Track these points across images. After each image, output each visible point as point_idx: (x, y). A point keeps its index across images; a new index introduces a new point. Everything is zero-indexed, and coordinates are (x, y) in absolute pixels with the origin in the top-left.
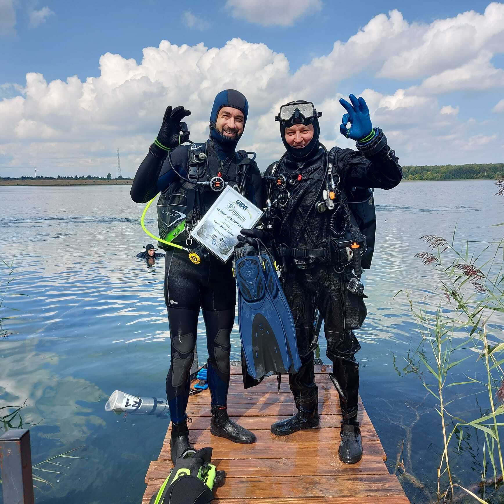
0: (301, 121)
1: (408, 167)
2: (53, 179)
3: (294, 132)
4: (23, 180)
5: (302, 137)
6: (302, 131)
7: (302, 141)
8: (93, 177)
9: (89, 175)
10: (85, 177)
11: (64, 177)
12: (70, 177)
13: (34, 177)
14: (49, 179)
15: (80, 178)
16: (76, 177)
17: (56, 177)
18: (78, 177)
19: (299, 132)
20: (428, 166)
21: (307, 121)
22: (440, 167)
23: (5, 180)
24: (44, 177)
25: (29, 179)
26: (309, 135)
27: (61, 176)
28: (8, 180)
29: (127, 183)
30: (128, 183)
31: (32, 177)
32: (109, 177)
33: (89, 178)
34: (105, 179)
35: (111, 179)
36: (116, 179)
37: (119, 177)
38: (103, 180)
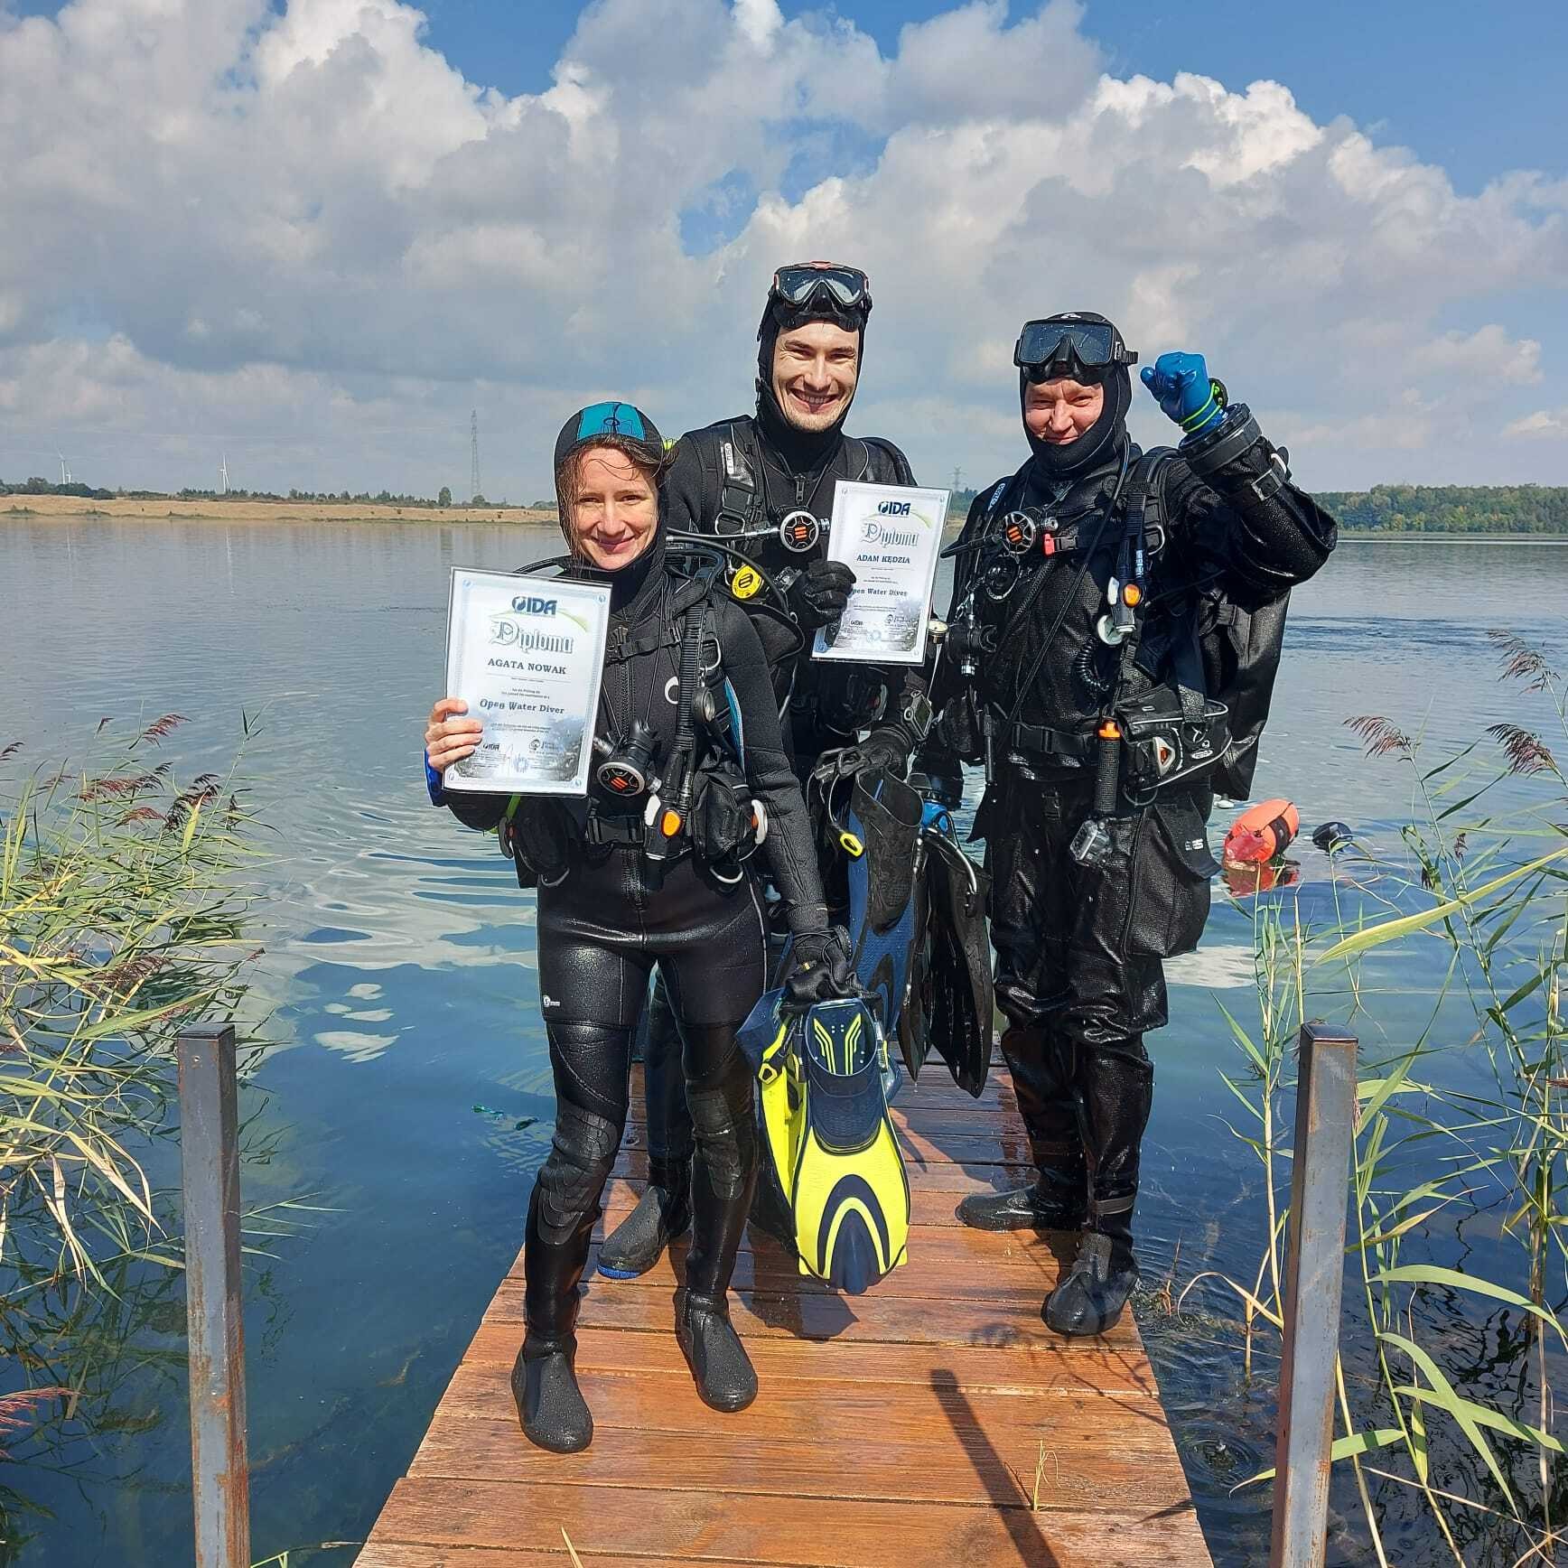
1: (1393, 490)
3: (1051, 402)
4: (186, 500)
5: (1071, 417)
6: (1074, 398)
7: (1070, 427)
8: (397, 497)
9: (384, 492)
10: (372, 496)
11: (310, 493)
12: (327, 495)
13: (220, 491)
15: (358, 497)
16: (346, 496)
17: (286, 496)
18: (352, 497)
19: (1065, 401)
20: (1458, 486)
22: (1497, 491)
23: (132, 499)
24: (250, 493)
25: (207, 496)
26: (1091, 411)
27: (301, 490)
28: (144, 499)
29: (497, 519)
30: (501, 519)
31: (213, 492)
32: (444, 500)
33: (384, 499)
34: (431, 505)
35: (449, 505)
36: (466, 506)
37: (475, 499)
38: (425, 507)
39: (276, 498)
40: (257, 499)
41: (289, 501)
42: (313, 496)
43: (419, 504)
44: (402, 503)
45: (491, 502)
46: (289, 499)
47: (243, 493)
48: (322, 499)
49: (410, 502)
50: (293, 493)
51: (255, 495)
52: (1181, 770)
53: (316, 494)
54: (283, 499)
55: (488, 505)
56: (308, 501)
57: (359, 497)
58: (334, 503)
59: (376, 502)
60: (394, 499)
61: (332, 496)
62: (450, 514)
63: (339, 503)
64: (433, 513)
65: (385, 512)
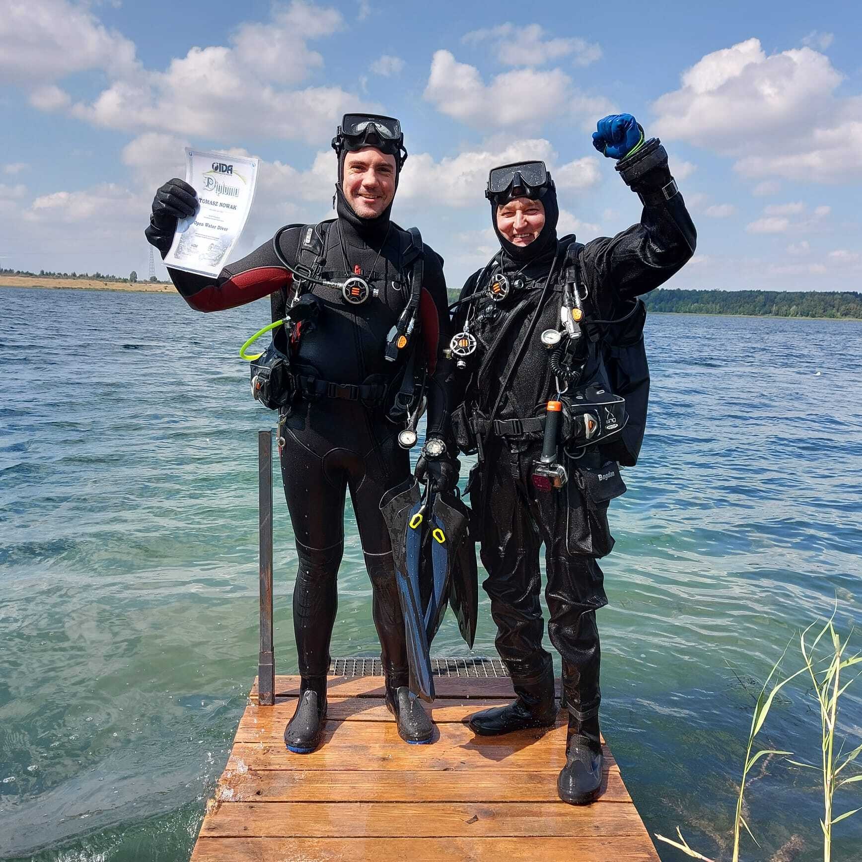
0: (524, 193)
5: (526, 221)
6: (527, 210)
7: (526, 228)
8: (105, 276)
9: (97, 273)
10: (90, 275)
11: (52, 273)
12: (63, 273)
14: (23, 275)
16: (74, 275)
17: (38, 273)
18: (78, 276)
19: (521, 211)
21: (536, 192)
24: (15, 271)
26: (538, 218)
27: (47, 271)
30: (166, 290)
32: (134, 278)
33: (98, 276)
34: (125, 281)
35: (136, 281)
36: (146, 282)
37: (151, 278)
38: (122, 282)
39: (31, 275)
40: (20, 275)
41: (39, 276)
42: (54, 274)
43: (118, 280)
44: (108, 279)
45: (161, 280)
46: (40, 275)
47: (11, 271)
48: (60, 276)
49: (113, 279)
50: (42, 272)
51: (19, 272)
52: (600, 436)
53: (56, 273)
54: (36, 275)
55: (159, 282)
56: (51, 276)
57: (82, 275)
58: (67, 278)
59: (92, 278)
60: (103, 277)
61: (65, 274)
62: (136, 287)
63: (70, 278)
64: (127, 286)
65: (99, 285)
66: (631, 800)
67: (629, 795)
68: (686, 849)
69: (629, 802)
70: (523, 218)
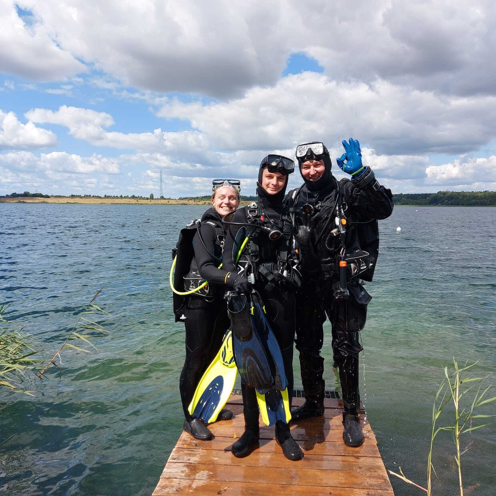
0: (313, 157)
2: (99, 197)
3: (308, 167)
4: (72, 198)
5: (315, 171)
6: (316, 166)
7: (316, 174)
8: (137, 196)
9: (133, 195)
10: (129, 197)
12: (116, 196)
13: (83, 195)
14: (96, 198)
15: (125, 197)
16: (121, 196)
17: (103, 196)
18: (123, 197)
19: (313, 166)
21: (318, 157)
23: (56, 198)
24: (92, 196)
25: (79, 197)
26: (321, 168)
27: (107, 195)
29: (167, 203)
30: (169, 203)
32: (152, 197)
33: (133, 197)
34: (147, 199)
35: (153, 199)
36: (158, 199)
37: (161, 197)
38: (146, 199)
41: (104, 198)
42: (111, 196)
43: (144, 199)
47: (90, 196)
48: (114, 197)
49: (141, 198)
51: (93, 196)
52: (358, 273)
54: (102, 198)
55: (165, 199)
56: (110, 198)
58: (118, 199)
59: (130, 198)
60: (136, 197)
61: (117, 196)
62: (153, 202)
63: (119, 198)
64: (148, 202)
65: (133, 201)
66: (380, 456)
67: (379, 454)
68: (404, 478)
69: (379, 457)
70: (314, 169)
